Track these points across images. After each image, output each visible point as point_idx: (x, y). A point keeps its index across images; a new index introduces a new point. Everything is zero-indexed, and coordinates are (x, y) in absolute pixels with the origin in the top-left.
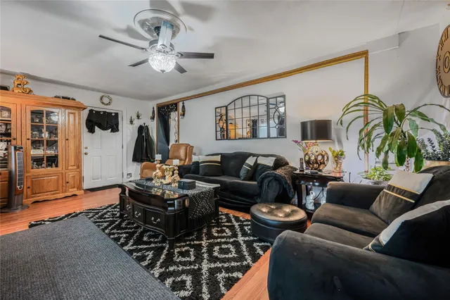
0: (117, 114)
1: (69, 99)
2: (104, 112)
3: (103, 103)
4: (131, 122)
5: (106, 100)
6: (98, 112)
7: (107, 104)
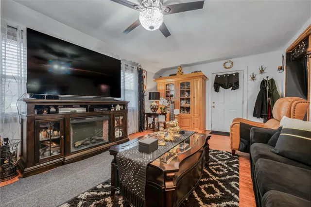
0: (237, 74)
1: (197, 72)
2: (226, 75)
3: (225, 68)
4: (253, 78)
5: (228, 65)
6: (222, 76)
7: (229, 68)
